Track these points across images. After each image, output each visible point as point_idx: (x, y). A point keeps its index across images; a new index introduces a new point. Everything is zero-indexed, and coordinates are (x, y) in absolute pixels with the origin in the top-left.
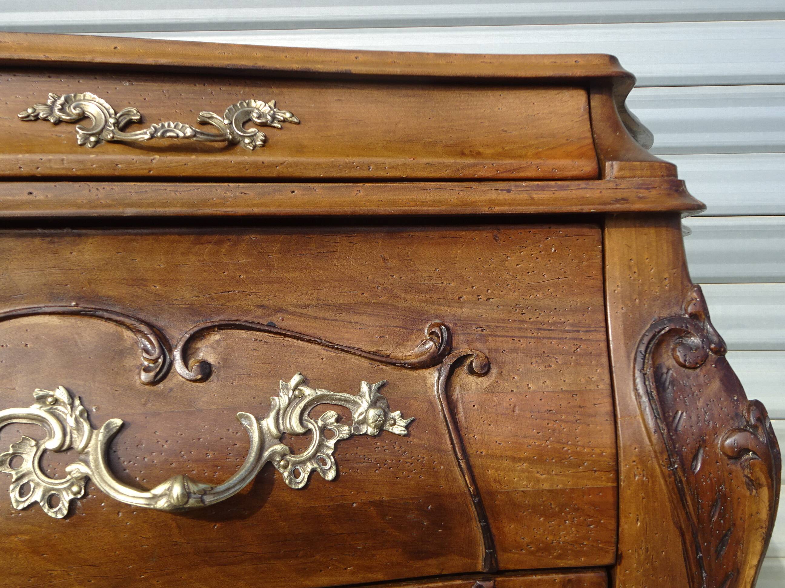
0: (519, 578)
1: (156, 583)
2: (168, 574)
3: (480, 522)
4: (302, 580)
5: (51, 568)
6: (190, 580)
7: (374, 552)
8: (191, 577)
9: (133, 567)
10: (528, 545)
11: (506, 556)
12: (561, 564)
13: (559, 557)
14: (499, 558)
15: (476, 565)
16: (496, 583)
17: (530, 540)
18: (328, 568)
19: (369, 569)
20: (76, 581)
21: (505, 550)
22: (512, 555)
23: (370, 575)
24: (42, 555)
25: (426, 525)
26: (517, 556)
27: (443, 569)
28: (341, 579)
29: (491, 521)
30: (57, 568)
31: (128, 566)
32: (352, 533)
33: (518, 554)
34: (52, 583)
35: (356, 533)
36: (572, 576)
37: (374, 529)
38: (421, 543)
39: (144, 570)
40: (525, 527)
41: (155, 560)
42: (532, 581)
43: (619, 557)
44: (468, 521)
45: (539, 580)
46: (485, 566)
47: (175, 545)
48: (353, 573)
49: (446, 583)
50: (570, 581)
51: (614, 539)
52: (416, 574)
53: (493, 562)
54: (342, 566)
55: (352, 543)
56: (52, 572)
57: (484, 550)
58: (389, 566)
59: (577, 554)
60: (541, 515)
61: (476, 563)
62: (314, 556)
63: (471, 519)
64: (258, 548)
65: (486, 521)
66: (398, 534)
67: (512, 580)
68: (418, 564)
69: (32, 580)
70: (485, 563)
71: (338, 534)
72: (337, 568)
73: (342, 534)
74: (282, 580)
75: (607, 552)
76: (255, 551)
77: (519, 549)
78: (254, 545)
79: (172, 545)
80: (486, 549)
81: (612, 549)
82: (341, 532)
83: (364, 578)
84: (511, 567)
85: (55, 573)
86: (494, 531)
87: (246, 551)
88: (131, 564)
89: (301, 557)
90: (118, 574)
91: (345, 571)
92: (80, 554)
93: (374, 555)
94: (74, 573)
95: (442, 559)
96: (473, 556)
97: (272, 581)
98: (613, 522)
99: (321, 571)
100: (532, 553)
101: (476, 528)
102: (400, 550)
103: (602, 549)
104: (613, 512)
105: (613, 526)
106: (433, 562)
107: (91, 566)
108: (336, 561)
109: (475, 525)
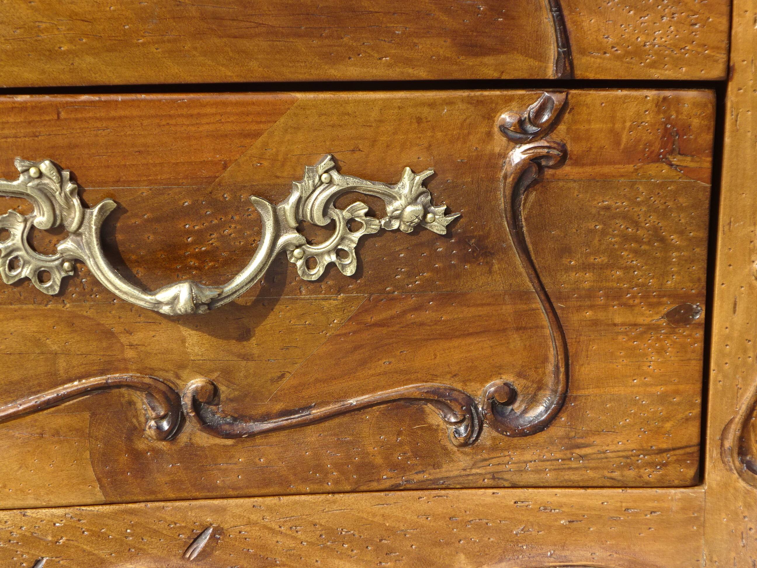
0: (600, 92)
1: (155, 51)
2: (169, 41)
3: (551, 11)
4: (326, 67)
5: (39, 20)
6: (195, 53)
7: (416, 41)
8: (195, 49)
9: (130, 28)
10: (613, 47)
11: (585, 60)
12: (657, 75)
13: (653, 65)
14: (575, 62)
15: (545, 70)
16: (569, 96)
17: (616, 40)
18: (359, 55)
19: (408, 62)
20: (66, 37)
21: (583, 52)
22: (593, 59)
23: (410, 71)
24: (30, 2)
25: (483, 11)
26: (598, 60)
27: (503, 72)
28: (375, 71)
29: (566, 13)
30: (45, 20)
31: (124, 26)
32: (389, 12)
33: (601, 58)
34: (39, 38)
35: (394, 14)
36: (668, 93)
37: (417, 9)
38: (475, 34)
39: (142, 33)
40: (610, 22)
41: (154, 21)
42: (617, 97)
43: (729, 70)
44: (536, 10)
45: (626, 96)
46: (557, 71)
47: (178, 5)
48: (389, 66)
49: (505, 93)
50: (665, 99)
51: (724, 45)
52: (467, 76)
53: (567, 65)
54: (376, 55)
55: (388, 25)
56: (40, 24)
57: (556, 49)
58: (434, 60)
59: (677, 63)
60: (631, 8)
61: (546, 67)
62: (342, 38)
63: (541, 8)
64: (275, 20)
65: (560, 10)
66: (447, 19)
67: (590, 94)
68: (471, 62)
69: (18, 31)
70: (557, 67)
71: (371, 12)
72: (369, 56)
73: (377, 12)
74: (303, 64)
75: (716, 61)
76: (270, 24)
77: (602, 52)
78: (270, 15)
79: (174, 5)
80: (558, 47)
81: (722, 57)
82: (377, 10)
83: (403, 73)
84: (591, 76)
85: (43, 26)
86: (569, 25)
87: (261, 22)
88: (128, 25)
89: (326, 38)
90: (113, 35)
91: (379, 61)
92: (70, 5)
93: (415, 45)
94: (64, 28)
95: (503, 57)
96: (541, 57)
97: (290, 65)
98: (724, 21)
99: (350, 58)
100: (618, 58)
101: (546, 20)
102: (449, 40)
103: (708, 57)
104: (725, 9)
105: (724, 27)
106: (489, 60)
107: (83, 21)
108: (369, 47)
109: (545, 16)
